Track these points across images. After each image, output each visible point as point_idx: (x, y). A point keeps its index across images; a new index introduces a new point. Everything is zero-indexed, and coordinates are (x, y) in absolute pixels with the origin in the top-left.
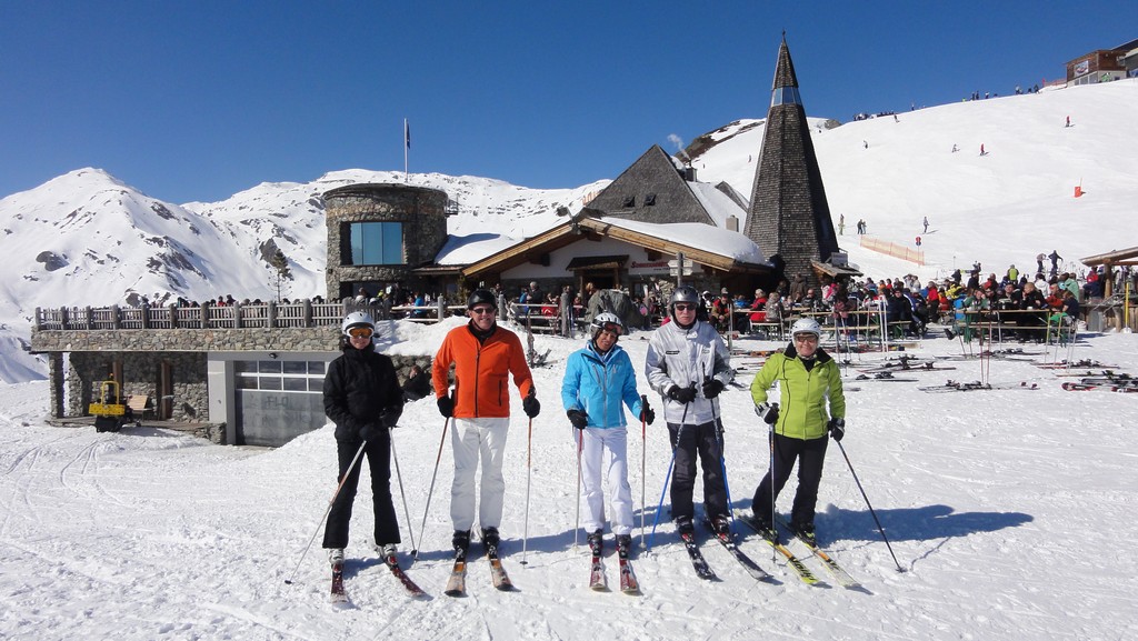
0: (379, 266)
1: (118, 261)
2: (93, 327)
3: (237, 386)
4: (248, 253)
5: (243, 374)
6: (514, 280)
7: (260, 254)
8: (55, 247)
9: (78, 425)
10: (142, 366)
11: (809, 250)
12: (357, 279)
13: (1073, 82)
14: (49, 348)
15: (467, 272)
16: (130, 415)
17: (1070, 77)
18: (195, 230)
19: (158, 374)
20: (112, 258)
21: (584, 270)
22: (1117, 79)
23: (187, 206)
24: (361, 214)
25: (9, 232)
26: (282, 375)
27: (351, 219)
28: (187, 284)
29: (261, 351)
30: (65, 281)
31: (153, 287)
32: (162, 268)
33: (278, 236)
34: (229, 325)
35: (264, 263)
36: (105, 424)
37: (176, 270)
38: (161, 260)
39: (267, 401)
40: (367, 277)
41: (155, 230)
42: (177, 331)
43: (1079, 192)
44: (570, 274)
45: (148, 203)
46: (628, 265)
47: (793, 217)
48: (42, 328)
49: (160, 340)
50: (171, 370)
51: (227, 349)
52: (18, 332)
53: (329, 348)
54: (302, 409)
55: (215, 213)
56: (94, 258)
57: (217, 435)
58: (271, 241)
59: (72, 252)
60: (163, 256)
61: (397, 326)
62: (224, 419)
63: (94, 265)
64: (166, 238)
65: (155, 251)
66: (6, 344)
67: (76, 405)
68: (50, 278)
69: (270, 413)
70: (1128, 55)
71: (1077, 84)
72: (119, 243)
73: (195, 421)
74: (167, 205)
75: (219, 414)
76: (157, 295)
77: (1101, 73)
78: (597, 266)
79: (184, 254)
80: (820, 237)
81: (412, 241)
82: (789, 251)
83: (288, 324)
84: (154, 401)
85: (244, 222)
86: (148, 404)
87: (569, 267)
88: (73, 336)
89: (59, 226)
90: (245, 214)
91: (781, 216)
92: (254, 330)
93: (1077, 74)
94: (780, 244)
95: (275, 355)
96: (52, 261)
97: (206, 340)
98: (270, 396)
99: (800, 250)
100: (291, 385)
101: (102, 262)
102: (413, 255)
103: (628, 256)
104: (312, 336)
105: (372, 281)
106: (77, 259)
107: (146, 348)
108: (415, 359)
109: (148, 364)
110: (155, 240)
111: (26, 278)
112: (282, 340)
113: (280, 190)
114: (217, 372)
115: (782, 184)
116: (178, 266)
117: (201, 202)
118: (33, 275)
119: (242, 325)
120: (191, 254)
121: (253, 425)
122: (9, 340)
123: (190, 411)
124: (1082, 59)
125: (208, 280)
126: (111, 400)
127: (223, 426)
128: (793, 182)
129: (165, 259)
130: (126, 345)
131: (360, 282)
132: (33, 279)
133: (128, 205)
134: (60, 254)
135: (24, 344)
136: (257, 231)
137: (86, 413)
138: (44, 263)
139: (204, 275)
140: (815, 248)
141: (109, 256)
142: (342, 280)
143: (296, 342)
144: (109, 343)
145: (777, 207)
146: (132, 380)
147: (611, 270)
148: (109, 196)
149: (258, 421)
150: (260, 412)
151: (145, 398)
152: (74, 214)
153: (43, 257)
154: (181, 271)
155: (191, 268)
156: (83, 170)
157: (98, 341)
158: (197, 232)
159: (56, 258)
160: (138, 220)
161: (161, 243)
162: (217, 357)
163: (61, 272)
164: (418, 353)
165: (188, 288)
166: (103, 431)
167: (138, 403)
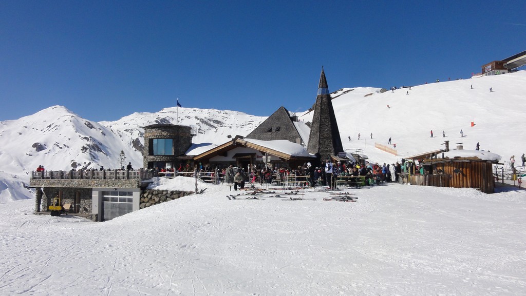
0: (163, 156)
1: (68, 147)
2: (52, 178)
3: (103, 200)
4: (127, 144)
5: (105, 196)
6: (214, 162)
7: (132, 145)
8: (41, 141)
9: (45, 214)
10: (69, 193)
11: (330, 151)
12: (154, 160)
13: (485, 74)
14: (36, 186)
15: (195, 159)
16: (63, 211)
17: (483, 72)
18: (104, 134)
19: (75, 196)
20: (66, 146)
21: (240, 159)
22: (504, 73)
23: (100, 123)
24: (157, 136)
25: (21, 134)
26: (118, 197)
27: (153, 137)
28: (99, 158)
29: (111, 188)
30: (45, 156)
31: (83, 159)
32: (88, 151)
33: (141, 136)
34: (100, 178)
35: (134, 149)
36: (54, 213)
37: (94, 152)
38: (88, 147)
39: (113, 206)
40: (158, 160)
41: (86, 134)
42: (82, 180)
43: (473, 125)
44: (235, 160)
45: (83, 121)
46: (256, 157)
47: (324, 138)
48: (34, 178)
49: (76, 183)
50: (80, 194)
51: (99, 187)
52: (22, 179)
53: (134, 187)
54: (125, 209)
55: (113, 126)
56: (58, 146)
57: (94, 218)
58: (137, 139)
59: (48, 143)
60: (89, 145)
61: (160, 179)
62: (97, 213)
63: (57, 149)
64: (90, 137)
65: (85, 143)
66: (16, 184)
67: (45, 207)
68: (38, 155)
69: (114, 210)
70: (508, 63)
71: (486, 75)
72: (69, 139)
73: (87, 213)
74: (91, 122)
75: (95, 210)
76: (85, 163)
77: (496, 71)
78: (244, 157)
79: (98, 144)
80: (335, 146)
81: (176, 145)
82: (322, 151)
83: (120, 178)
84: (73, 206)
85: (126, 130)
86: (71, 207)
87: (234, 157)
88: (45, 181)
89: (43, 131)
90: (127, 127)
91: (320, 137)
92: (109, 180)
93: (486, 71)
94: (319, 149)
95: (116, 189)
96: (39, 147)
97: (92, 184)
98: (114, 204)
99: (327, 151)
100: (121, 200)
101: (61, 148)
102: (176, 151)
103: (256, 153)
104: (128, 182)
105: (160, 161)
106: (50, 146)
107: (71, 186)
108: (163, 191)
109: (72, 193)
110: (85, 138)
111: (27, 155)
112: (118, 184)
113: (142, 116)
114: (95, 195)
115: (320, 126)
116: (95, 150)
117: (107, 121)
118: (30, 153)
119: (105, 178)
120: (101, 144)
121: (108, 215)
122: (18, 183)
123: (86, 210)
124: (488, 64)
125: (108, 157)
126: (57, 205)
127: (97, 215)
128: (325, 124)
129: (89, 147)
130: (64, 185)
131: (156, 162)
132: (30, 155)
133: (74, 122)
134: (43, 144)
135: (24, 184)
136: (131, 134)
137: (48, 210)
138: (35, 148)
139: (107, 154)
140: (333, 150)
141: (64, 145)
142: (149, 161)
143: (123, 185)
144: (58, 184)
145: (318, 134)
146: (66, 198)
147: (249, 159)
148: (66, 118)
149: (109, 214)
150: (110, 210)
151: (70, 205)
152: (50, 126)
153: (35, 145)
154: (96, 152)
155: (101, 151)
156: (55, 106)
157: (54, 183)
158: (105, 135)
159: (41, 146)
160: (78, 129)
161: (88, 139)
162: (96, 190)
163: (42, 152)
164: (165, 189)
165: (99, 160)
166: (53, 216)
167: (67, 206)
